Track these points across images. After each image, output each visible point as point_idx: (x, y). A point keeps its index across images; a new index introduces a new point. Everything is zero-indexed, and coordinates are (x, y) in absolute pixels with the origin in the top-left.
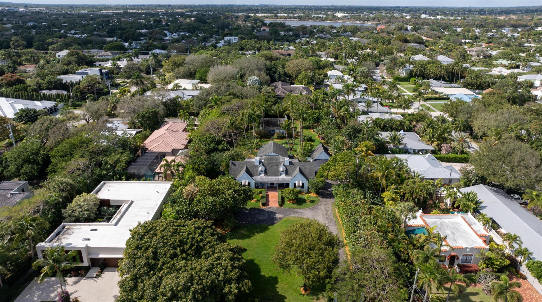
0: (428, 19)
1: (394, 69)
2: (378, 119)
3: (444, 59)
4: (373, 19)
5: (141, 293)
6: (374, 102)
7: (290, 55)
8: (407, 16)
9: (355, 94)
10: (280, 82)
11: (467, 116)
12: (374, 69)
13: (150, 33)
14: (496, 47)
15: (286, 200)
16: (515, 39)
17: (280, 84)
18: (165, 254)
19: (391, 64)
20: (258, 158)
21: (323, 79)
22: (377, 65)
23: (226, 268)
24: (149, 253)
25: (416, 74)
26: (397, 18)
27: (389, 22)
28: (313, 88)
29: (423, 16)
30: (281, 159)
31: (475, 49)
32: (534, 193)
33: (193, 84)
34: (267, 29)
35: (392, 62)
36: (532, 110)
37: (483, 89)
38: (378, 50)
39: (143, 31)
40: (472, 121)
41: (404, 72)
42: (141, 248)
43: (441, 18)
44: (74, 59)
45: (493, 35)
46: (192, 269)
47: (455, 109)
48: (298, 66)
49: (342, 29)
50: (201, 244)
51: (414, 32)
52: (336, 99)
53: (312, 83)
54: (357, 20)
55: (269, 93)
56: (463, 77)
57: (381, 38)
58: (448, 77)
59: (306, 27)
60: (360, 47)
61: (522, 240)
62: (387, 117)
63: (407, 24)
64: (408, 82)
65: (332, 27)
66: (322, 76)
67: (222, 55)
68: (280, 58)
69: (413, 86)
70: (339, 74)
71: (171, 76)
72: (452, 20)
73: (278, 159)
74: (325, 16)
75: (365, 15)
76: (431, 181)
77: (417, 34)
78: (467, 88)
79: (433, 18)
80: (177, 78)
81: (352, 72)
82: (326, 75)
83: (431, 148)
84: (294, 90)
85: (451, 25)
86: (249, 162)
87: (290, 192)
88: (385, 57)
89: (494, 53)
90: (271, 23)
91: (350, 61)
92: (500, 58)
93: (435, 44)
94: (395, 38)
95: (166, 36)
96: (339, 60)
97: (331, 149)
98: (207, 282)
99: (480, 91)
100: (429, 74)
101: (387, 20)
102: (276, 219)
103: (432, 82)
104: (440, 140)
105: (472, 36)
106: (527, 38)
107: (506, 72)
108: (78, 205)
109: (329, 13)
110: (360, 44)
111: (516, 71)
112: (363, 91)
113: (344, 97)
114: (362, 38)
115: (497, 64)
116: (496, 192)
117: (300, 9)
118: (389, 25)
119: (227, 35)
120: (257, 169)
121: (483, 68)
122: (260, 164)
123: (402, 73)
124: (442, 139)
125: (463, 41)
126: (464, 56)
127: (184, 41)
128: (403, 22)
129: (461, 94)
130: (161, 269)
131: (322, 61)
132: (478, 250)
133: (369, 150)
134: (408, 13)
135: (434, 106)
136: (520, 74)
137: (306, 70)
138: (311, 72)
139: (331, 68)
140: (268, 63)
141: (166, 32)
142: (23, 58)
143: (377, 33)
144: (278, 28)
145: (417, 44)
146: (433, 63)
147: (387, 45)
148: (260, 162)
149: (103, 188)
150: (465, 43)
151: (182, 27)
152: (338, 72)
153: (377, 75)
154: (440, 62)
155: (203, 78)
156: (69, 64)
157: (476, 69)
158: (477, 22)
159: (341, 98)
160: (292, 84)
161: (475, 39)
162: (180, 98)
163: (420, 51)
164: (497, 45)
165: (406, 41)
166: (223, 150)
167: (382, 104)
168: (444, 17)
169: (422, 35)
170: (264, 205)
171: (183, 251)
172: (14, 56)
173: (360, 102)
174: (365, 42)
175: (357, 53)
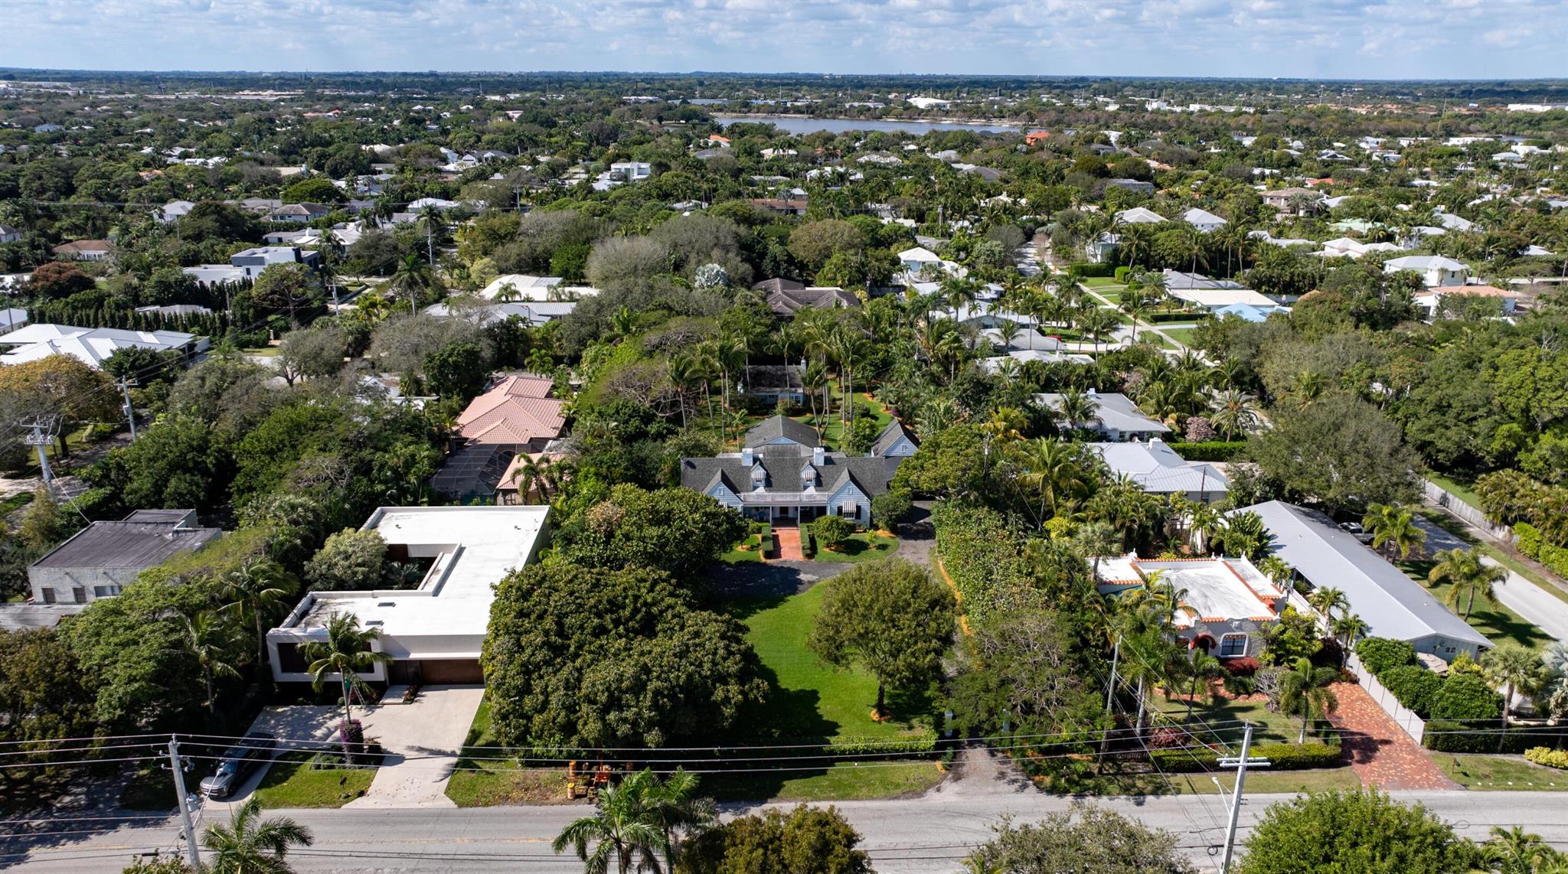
0: (1165, 114)
1: (1072, 245)
2: (1033, 362)
3: (1201, 219)
4: (1016, 114)
5: (541, 698)
6: (1024, 326)
7: (794, 212)
8: (1107, 104)
9: (974, 308)
10: (778, 280)
11: (1248, 352)
12: (1021, 245)
13: (398, 153)
14: (1339, 188)
15: (821, 544)
16: (1389, 167)
17: (779, 286)
18: (582, 627)
19: (1066, 234)
20: (749, 451)
21: (890, 272)
22: (1029, 236)
23: (715, 654)
24: (549, 623)
25: (1128, 257)
26: (1080, 110)
27: (1058, 123)
28: (865, 294)
29: (1154, 105)
30: (804, 451)
31: (1283, 193)
32: (1385, 511)
33: (549, 287)
34: (724, 143)
35: (1066, 226)
36: (1407, 340)
37: (1299, 292)
38: (1032, 196)
39: (379, 148)
40: (1261, 365)
41: (1099, 252)
42: (528, 615)
43: (1201, 111)
44: (210, 224)
45: (1334, 156)
46: (642, 654)
47: (1220, 336)
48: (822, 238)
49: (932, 141)
50: (655, 610)
51: (1126, 149)
52: (927, 318)
53: (862, 280)
54: (970, 117)
55: (752, 305)
56: (1248, 264)
57: (1037, 164)
58: (1212, 262)
59: (831, 138)
60: (982, 188)
61: (1349, 601)
62: (1056, 358)
63: (1108, 128)
64: (1110, 279)
65: (904, 136)
66: (886, 265)
67: (617, 210)
68: (772, 219)
69: (1123, 287)
70: (931, 258)
71: (486, 266)
72: (1230, 114)
73: (796, 453)
74: (881, 106)
75: (993, 103)
76: (1158, 497)
77: (1134, 154)
78: (1259, 290)
79: (1178, 109)
80: (502, 272)
81: (962, 252)
82: (896, 262)
83: (1164, 427)
84: (815, 300)
85: (1227, 127)
86: (728, 460)
87: (831, 524)
88: (1049, 214)
89: (1333, 203)
90: (734, 125)
91: (955, 226)
92: (1348, 216)
93: (1180, 178)
94: (1076, 165)
95: (445, 160)
96: (925, 224)
97: (923, 430)
98: (678, 677)
99: (1292, 298)
100: (1163, 258)
101: (1053, 115)
102: (800, 582)
103: (1171, 276)
104: (1183, 410)
105: (1280, 159)
106: (1419, 166)
107: (1357, 250)
108: (339, 553)
109: (892, 96)
110: (982, 181)
111: (1383, 247)
112: (993, 300)
113: (947, 312)
114: (987, 164)
115: (1337, 231)
116: (1307, 514)
117: (810, 85)
118: (1061, 131)
119: (616, 158)
120: (749, 477)
121: (1301, 242)
122: (754, 462)
123: (1093, 254)
124: (1189, 405)
125: (1257, 171)
126: (1255, 212)
127: (498, 176)
128: (1097, 121)
129: (1241, 304)
130: (576, 656)
131: (883, 226)
132: (1258, 623)
133: (1012, 427)
134: (1110, 97)
135: (1173, 334)
136: (1390, 255)
137: (844, 248)
138: (856, 254)
139: (910, 244)
140: (743, 230)
141: (443, 150)
142: (65, 222)
143: (1027, 153)
144: (755, 140)
145: (1132, 181)
146: (1175, 227)
147: (1054, 184)
148: (755, 460)
149: (382, 523)
150: (1263, 177)
151: (485, 138)
152: (927, 252)
153: (1027, 261)
154: (1191, 226)
155: (572, 271)
156: (198, 237)
157: (1284, 243)
158: (1294, 122)
159: (939, 315)
160: (809, 284)
161: (1288, 167)
162: (523, 320)
163: (1140, 199)
164: (1342, 182)
165: (1103, 173)
166: (660, 436)
167: (1042, 333)
168: (1208, 108)
169: (1148, 157)
170: (769, 555)
171: (617, 623)
172: (38, 217)
173: (986, 327)
174: (994, 174)
175: (976, 206)
